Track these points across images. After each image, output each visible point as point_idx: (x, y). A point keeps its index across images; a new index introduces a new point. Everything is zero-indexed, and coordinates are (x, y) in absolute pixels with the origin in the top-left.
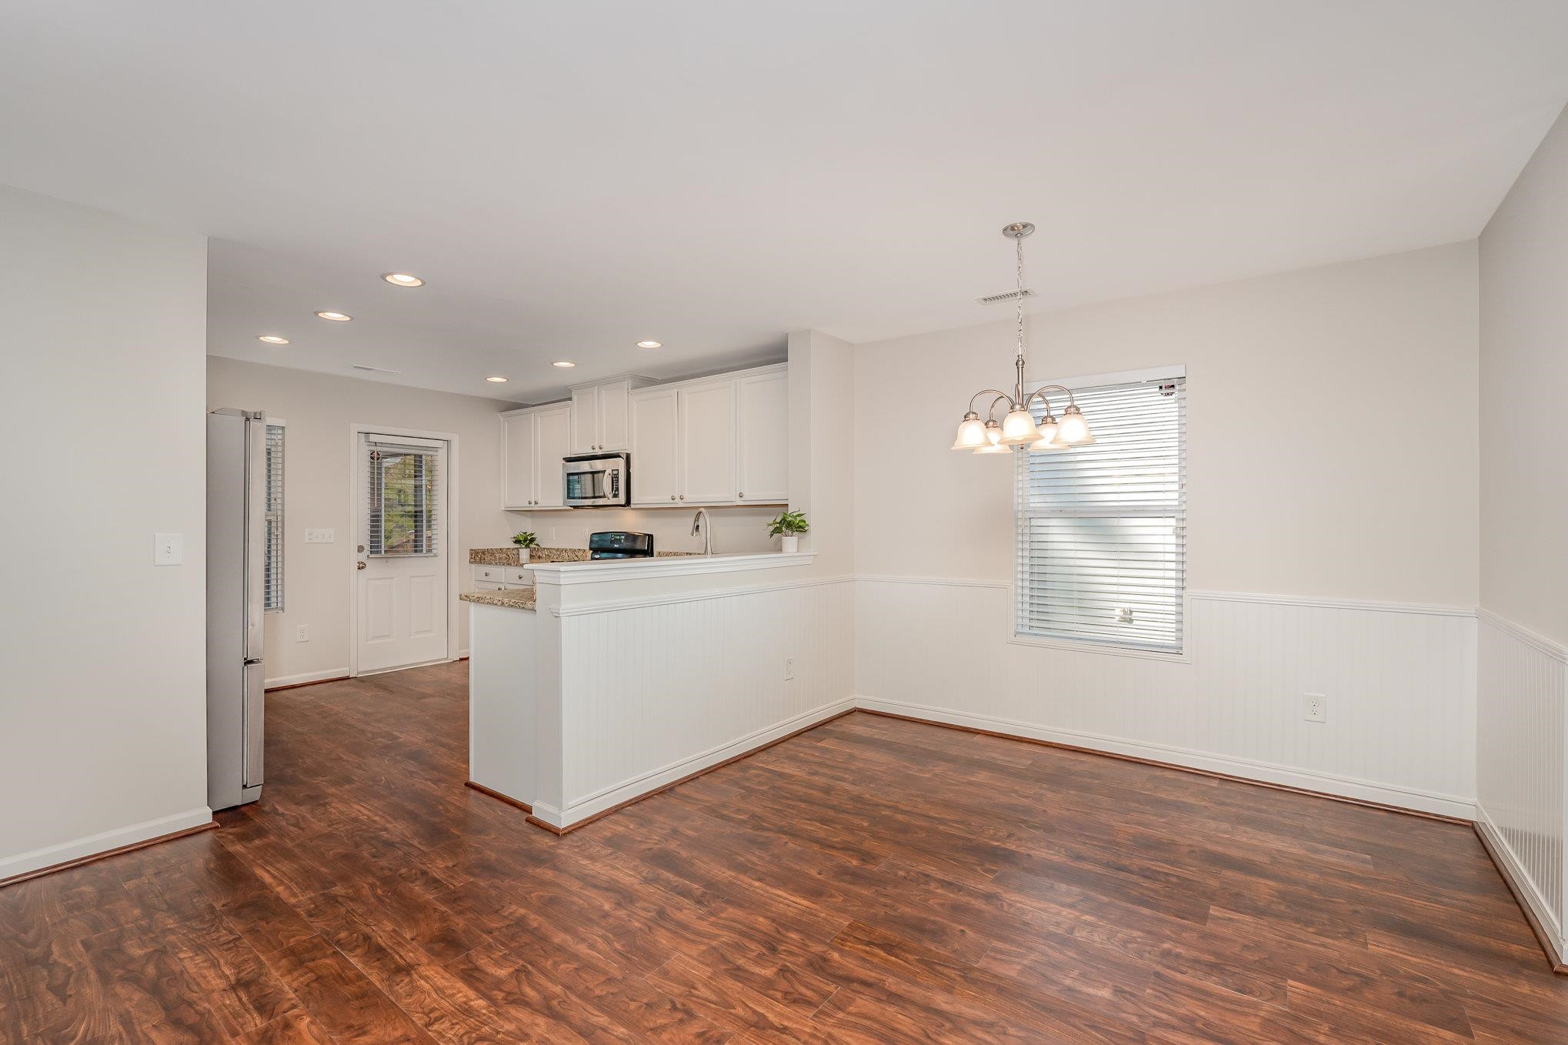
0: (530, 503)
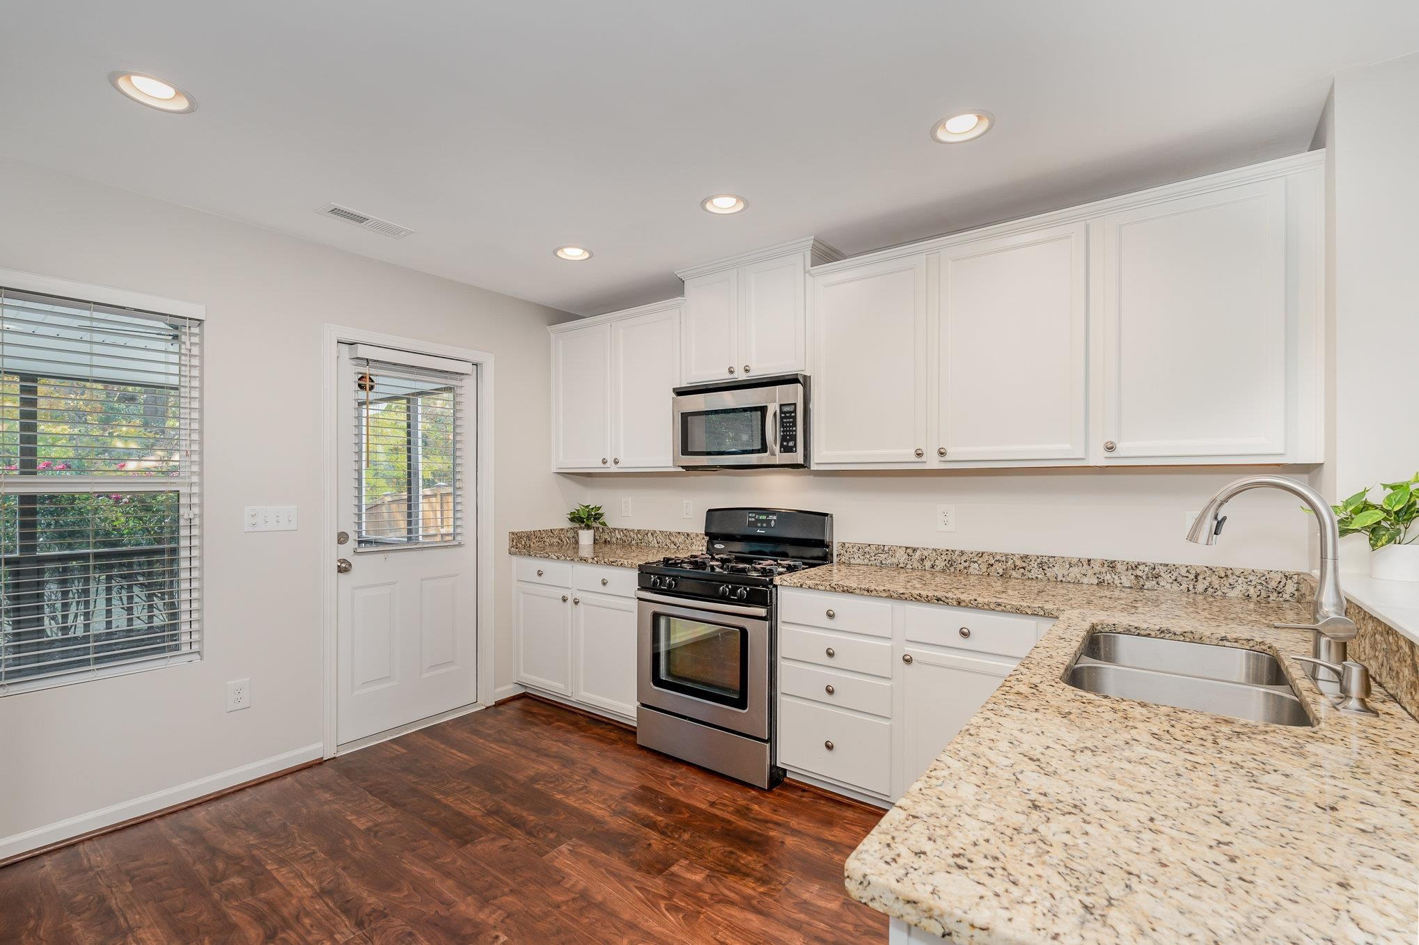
0: (604, 462)
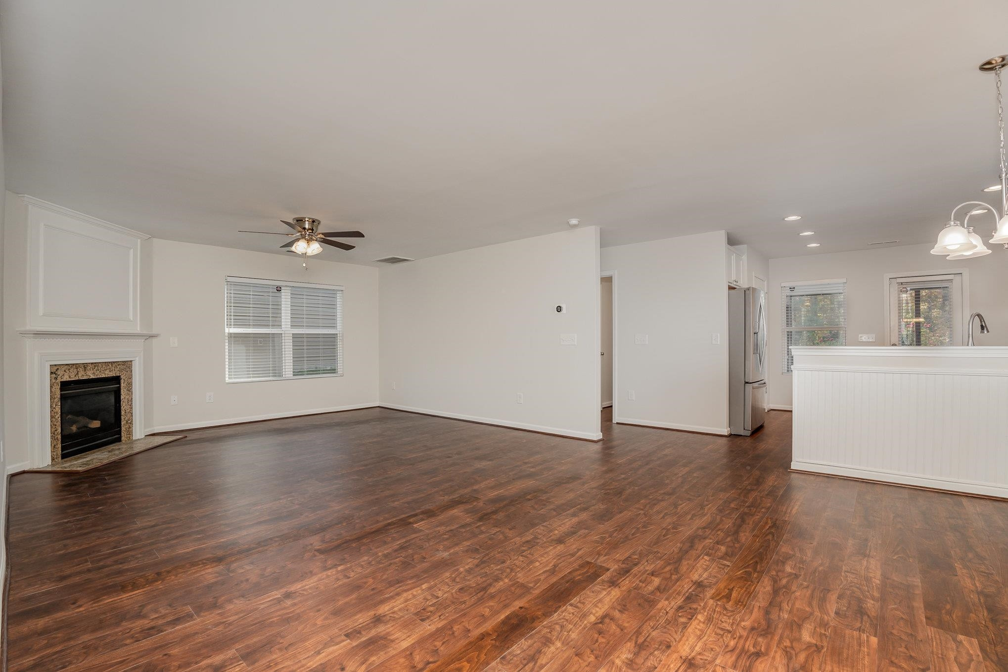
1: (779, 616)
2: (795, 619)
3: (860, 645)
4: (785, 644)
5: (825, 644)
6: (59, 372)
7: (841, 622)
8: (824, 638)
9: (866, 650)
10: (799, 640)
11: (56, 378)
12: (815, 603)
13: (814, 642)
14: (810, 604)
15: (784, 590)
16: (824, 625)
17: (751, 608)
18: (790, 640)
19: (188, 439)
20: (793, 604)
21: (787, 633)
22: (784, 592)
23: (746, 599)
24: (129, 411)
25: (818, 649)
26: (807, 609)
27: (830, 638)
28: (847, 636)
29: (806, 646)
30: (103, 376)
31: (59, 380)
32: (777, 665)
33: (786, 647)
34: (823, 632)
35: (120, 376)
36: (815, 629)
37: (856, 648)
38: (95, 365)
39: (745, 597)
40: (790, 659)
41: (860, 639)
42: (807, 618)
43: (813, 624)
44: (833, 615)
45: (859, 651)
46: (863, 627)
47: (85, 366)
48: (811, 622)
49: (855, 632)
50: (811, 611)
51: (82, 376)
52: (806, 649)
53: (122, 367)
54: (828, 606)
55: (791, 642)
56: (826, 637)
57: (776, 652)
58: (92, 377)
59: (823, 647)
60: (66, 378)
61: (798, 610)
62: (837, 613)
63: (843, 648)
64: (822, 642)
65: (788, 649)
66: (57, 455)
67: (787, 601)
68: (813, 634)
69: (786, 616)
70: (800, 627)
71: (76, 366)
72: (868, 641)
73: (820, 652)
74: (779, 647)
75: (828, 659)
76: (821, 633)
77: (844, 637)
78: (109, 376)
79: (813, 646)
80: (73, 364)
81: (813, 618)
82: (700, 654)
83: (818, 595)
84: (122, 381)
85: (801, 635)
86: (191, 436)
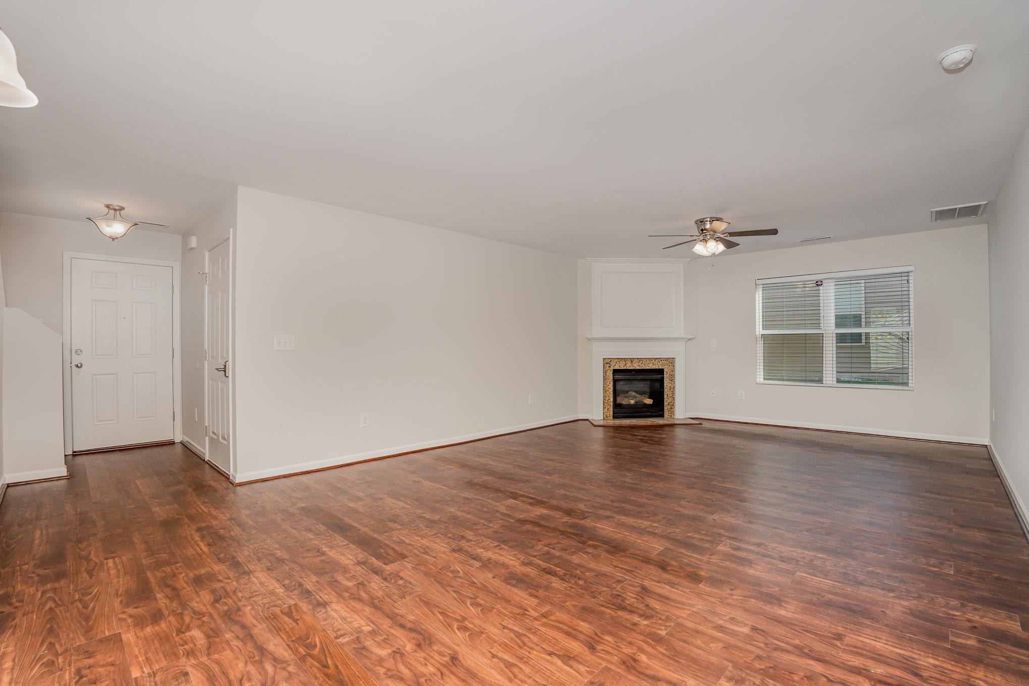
1: (233, 632)
2: (218, 639)
3: (147, 659)
4: (206, 617)
5: (177, 639)
6: (612, 363)
7: (176, 668)
8: (181, 642)
9: (140, 659)
10: (199, 627)
11: (610, 367)
12: (216, 668)
13: (187, 634)
14: (217, 662)
15: (257, 658)
16: (190, 654)
17: (261, 622)
18: (206, 622)
19: (702, 426)
20: (232, 650)
21: (213, 625)
22: (255, 656)
23: (275, 625)
24: (670, 395)
25: (180, 632)
26: (216, 656)
27: (176, 647)
28: (163, 659)
29: (190, 627)
30: (647, 368)
31: (612, 368)
32: (199, 604)
33: (204, 616)
34: (186, 647)
35: (663, 369)
36: (194, 644)
37: (150, 655)
38: (640, 359)
39: (277, 625)
40: (195, 612)
41: (150, 665)
42: (209, 648)
43: (200, 646)
44: (189, 669)
45: (146, 654)
46: (152, 678)
47: (632, 360)
48: (202, 647)
49: (158, 668)
50: (212, 657)
51: (629, 366)
52: (189, 625)
53: (664, 362)
54: (200, 675)
55: (203, 622)
56: (180, 645)
57: (207, 609)
58: (638, 368)
59: (177, 635)
60: (617, 367)
61: (224, 649)
62: (186, 674)
63: (161, 646)
64: (181, 638)
65: (201, 616)
66: (610, 415)
67: (241, 649)
68: (192, 639)
69: (227, 636)
70: (208, 637)
71: (625, 360)
72: (142, 668)
73: (177, 631)
74: (208, 612)
75: (168, 631)
76: (187, 644)
77: (165, 656)
78: (652, 368)
79: (185, 630)
80: (622, 359)
81: (204, 652)
82: (249, 579)
83: (221, 681)
84: (665, 373)
85: (202, 631)
86: (706, 425)
